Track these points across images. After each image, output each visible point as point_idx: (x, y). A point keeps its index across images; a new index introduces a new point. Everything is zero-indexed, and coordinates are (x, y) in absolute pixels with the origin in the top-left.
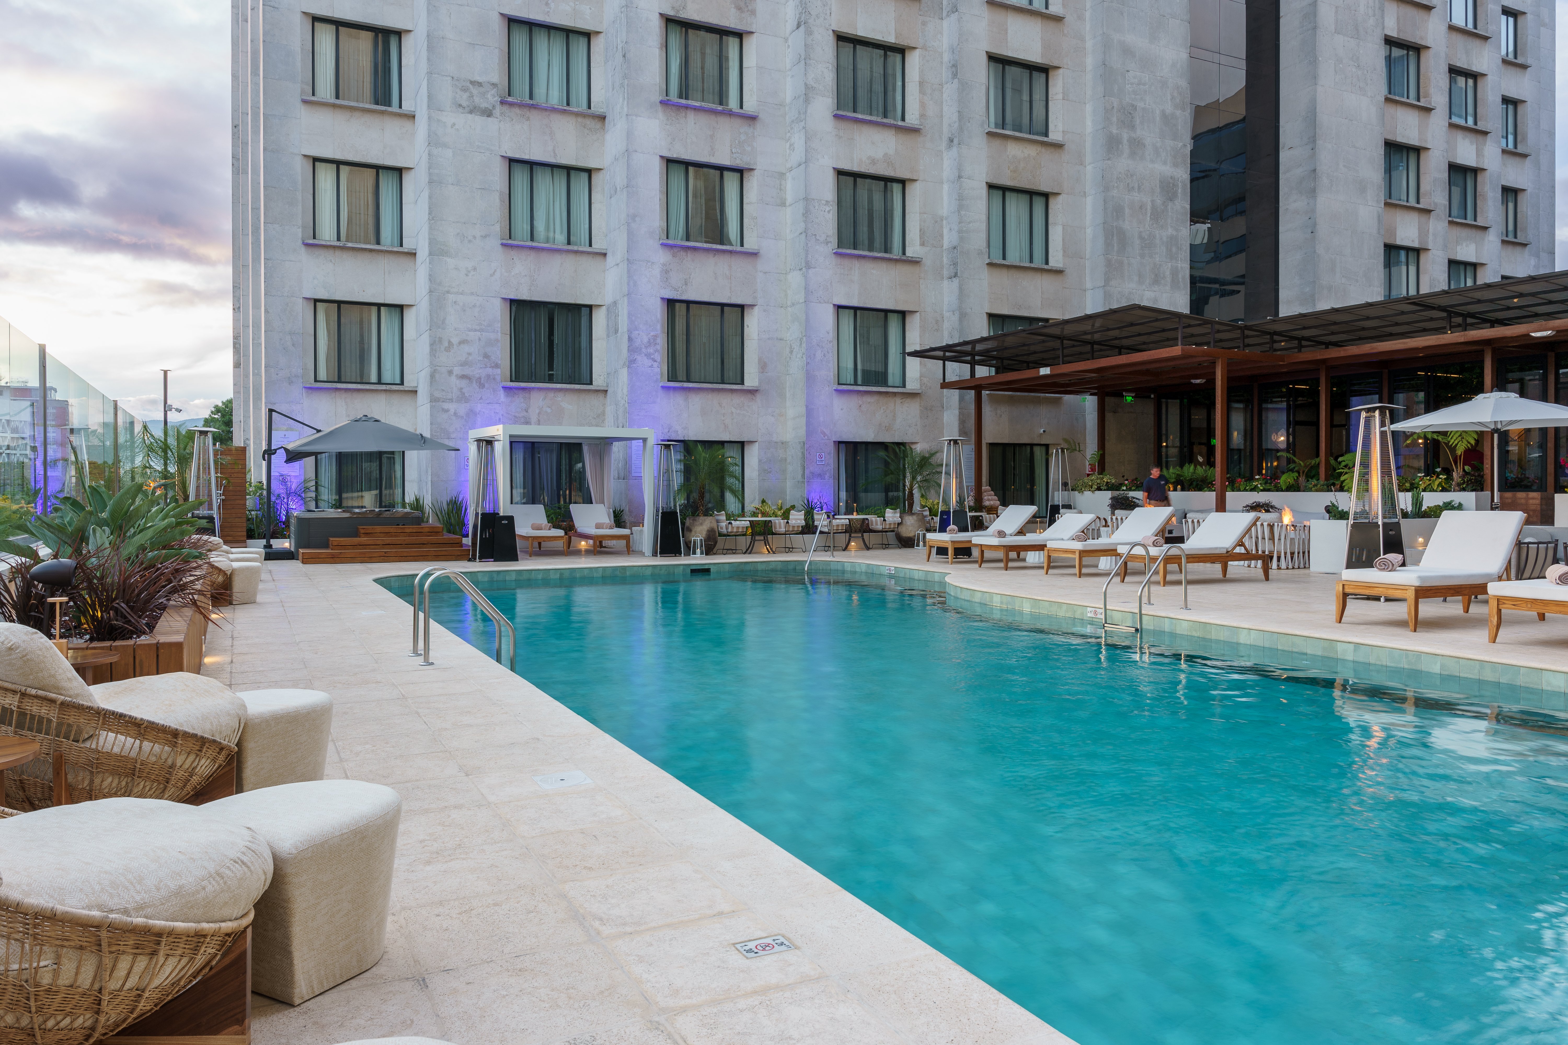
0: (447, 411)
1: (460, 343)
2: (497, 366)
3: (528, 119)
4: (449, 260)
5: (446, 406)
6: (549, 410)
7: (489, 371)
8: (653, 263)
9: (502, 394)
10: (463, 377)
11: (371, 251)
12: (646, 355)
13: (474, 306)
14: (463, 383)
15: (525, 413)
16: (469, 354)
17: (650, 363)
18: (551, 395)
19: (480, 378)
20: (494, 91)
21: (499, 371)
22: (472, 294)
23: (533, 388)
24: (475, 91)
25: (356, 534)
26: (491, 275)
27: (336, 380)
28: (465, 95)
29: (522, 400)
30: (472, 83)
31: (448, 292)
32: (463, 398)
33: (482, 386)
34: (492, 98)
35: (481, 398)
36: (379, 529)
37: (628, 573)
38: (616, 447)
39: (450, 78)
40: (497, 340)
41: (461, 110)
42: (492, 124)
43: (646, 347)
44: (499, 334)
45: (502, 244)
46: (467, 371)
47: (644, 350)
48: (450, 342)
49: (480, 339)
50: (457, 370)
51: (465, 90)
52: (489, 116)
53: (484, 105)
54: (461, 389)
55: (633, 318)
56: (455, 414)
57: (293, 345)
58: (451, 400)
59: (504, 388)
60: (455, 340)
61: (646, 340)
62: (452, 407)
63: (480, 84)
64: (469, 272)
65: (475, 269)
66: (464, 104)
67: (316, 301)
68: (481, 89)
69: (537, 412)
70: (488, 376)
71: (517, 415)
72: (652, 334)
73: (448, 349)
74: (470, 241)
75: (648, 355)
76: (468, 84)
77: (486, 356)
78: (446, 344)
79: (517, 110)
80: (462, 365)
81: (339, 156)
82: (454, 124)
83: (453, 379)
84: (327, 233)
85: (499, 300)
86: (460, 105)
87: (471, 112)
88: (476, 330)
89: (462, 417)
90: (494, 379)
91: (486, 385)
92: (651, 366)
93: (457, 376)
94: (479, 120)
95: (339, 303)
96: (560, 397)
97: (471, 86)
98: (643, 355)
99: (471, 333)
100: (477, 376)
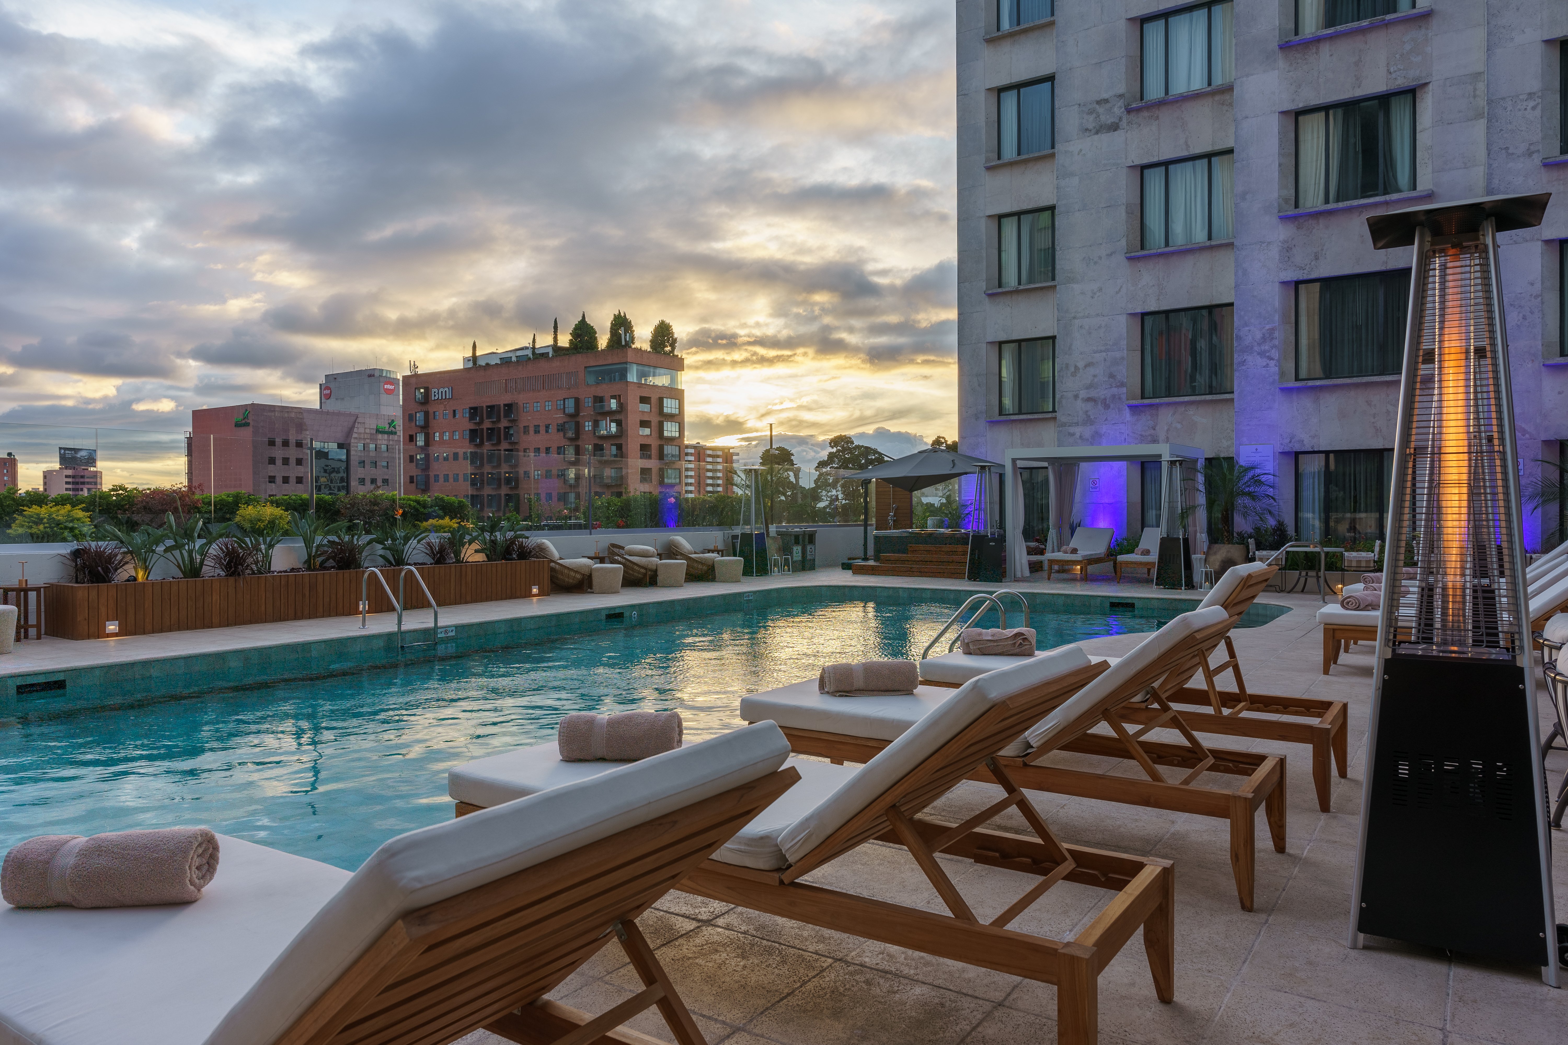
0: (1073, 435)
1: (1086, 366)
2: (1122, 385)
3: (1157, 118)
4: (1075, 286)
5: (1072, 430)
6: (1179, 426)
7: (1115, 390)
8: (1269, 243)
9: (1127, 414)
10: (1089, 399)
12: (1259, 354)
13: (1100, 327)
14: (1089, 406)
15: (1153, 431)
16: (1095, 376)
17: (1264, 361)
18: (1181, 409)
19: (1105, 399)
20: (1121, 103)
21: (1124, 390)
22: (1098, 315)
23: (1160, 405)
24: (1101, 110)
25: (905, 551)
26: (1117, 293)
27: (1017, 412)
28: (1091, 118)
29: (1149, 418)
30: (1098, 102)
31: (1074, 318)
32: (1088, 421)
33: (1107, 407)
34: (1118, 109)
35: (1106, 419)
39: (1077, 106)
40: (1123, 358)
41: (1087, 134)
42: (1118, 137)
43: (1259, 344)
44: (1125, 351)
45: (1130, 259)
46: (1093, 393)
47: (1256, 348)
48: (1076, 367)
49: (1105, 360)
50: (1083, 394)
51: (1090, 112)
52: (1115, 130)
53: (1110, 120)
54: (1087, 411)
55: (1242, 313)
56: (1081, 437)
57: (979, 385)
58: (1077, 424)
59: (1130, 407)
60: (1081, 365)
61: (1258, 335)
62: (1077, 430)
63: (1106, 101)
64: (1095, 294)
65: (1100, 290)
66: (1090, 127)
67: (1001, 343)
68: (1108, 106)
69: (1166, 428)
70: (1113, 396)
71: (1144, 433)
72: (1267, 327)
73: (1074, 374)
74: (1095, 263)
75: (1262, 354)
76: (1095, 105)
77: (1112, 376)
78: (1072, 369)
79: (1146, 114)
80: (1087, 388)
81: (1016, 208)
82: (1081, 150)
83: (1079, 404)
84: (1011, 279)
85: (1125, 316)
86: (1087, 130)
87: (1097, 133)
88: (1101, 351)
89: (1088, 440)
90: (1120, 398)
91: (1112, 406)
92: (1267, 366)
93: (1082, 399)
94: (1105, 137)
95: (1019, 342)
96: (1193, 412)
97: (1097, 106)
98: (1255, 354)
99: (1098, 355)
100: (1103, 397)
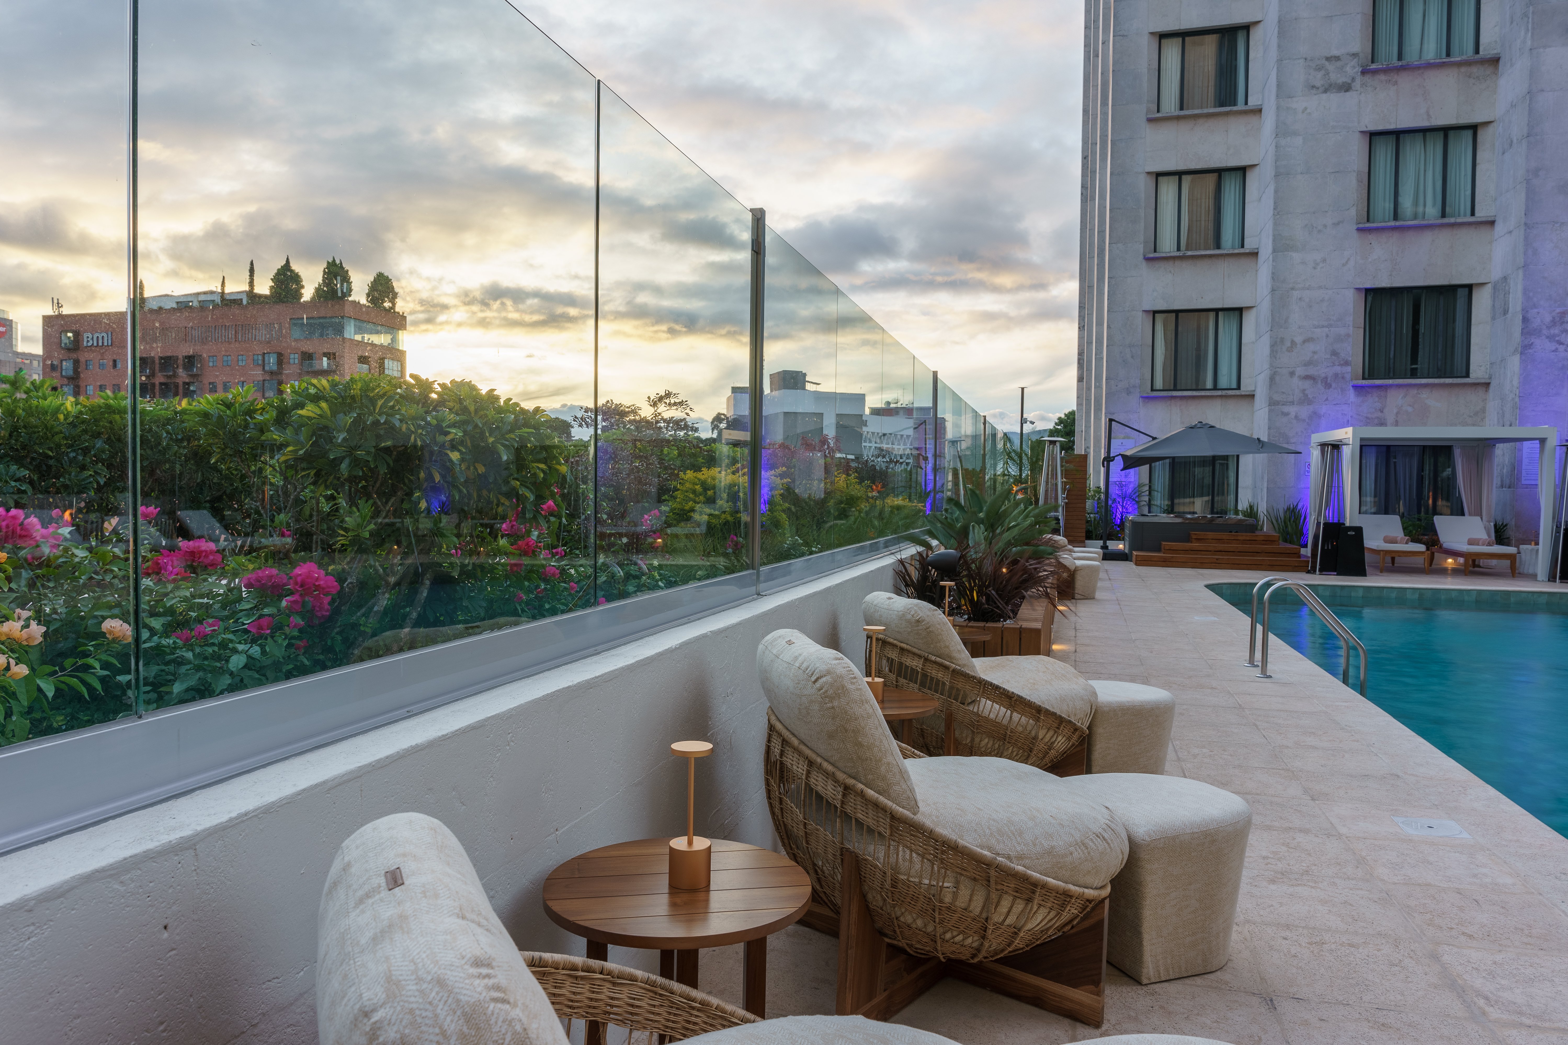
0: (1287, 414)
1: (1304, 342)
2: (1347, 363)
3: (1396, 83)
4: (1294, 255)
5: (1286, 409)
6: (1410, 409)
7: (1338, 369)
8: (1563, 223)
9: (1351, 395)
10: (1307, 377)
11: (1210, 256)
12: (1547, 337)
13: (1323, 300)
14: (1307, 384)
15: (1380, 414)
16: (1315, 353)
17: (1554, 346)
18: (1414, 391)
19: (1326, 378)
20: (1354, 62)
21: (1349, 369)
22: (1320, 287)
23: (1391, 386)
24: (1330, 67)
25: (1188, 539)
26: (1344, 265)
27: (1172, 388)
28: (1320, 75)
29: (1377, 399)
30: (1328, 59)
31: (1293, 289)
32: (1305, 400)
33: (1328, 386)
34: (1352, 69)
35: (1327, 399)
36: (1210, 535)
37: (1512, 599)
38: (1500, 449)
39: (1302, 61)
40: (1348, 335)
41: (1314, 91)
42: (1350, 99)
43: (1549, 328)
44: (1351, 328)
45: (1359, 229)
46: (1311, 371)
47: (1545, 332)
48: (1293, 342)
49: (1327, 336)
50: (1300, 371)
51: (1319, 69)
52: (1347, 91)
53: (1341, 79)
54: (1304, 390)
55: (1531, 294)
56: (1296, 417)
57: (1132, 357)
58: (1292, 403)
59: (1355, 387)
60: (1298, 339)
61: (1548, 319)
62: (1292, 410)
63: (1337, 58)
64: (1318, 264)
65: (1324, 260)
66: (1318, 83)
67: (1155, 312)
68: (1339, 64)
69: (1395, 411)
70: (1336, 375)
71: (1369, 415)
72: (1558, 310)
73: (1290, 350)
74: (1319, 231)
75: (1551, 338)
76: (1324, 61)
77: (1334, 353)
78: (1288, 344)
79: (1382, 77)
80: (1305, 365)
81: (1181, 167)
82: (1306, 109)
83: (1295, 380)
84: (1167, 244)
85: (1352, 291)
86: (1313, 87)
87: (1325, 91)
88: (1323, 327)
89: (1304, 420)
90: (1343, 378)
91: (1334, 385)
92: (1556, 350)
93: (1299, 377)
94: (1334, 98)
95: (1177, 312)
96: (1425, 394)
97: (1327, 63)
98: (1544, 337)
99: (1319, 330)
100: (1323, 375)
